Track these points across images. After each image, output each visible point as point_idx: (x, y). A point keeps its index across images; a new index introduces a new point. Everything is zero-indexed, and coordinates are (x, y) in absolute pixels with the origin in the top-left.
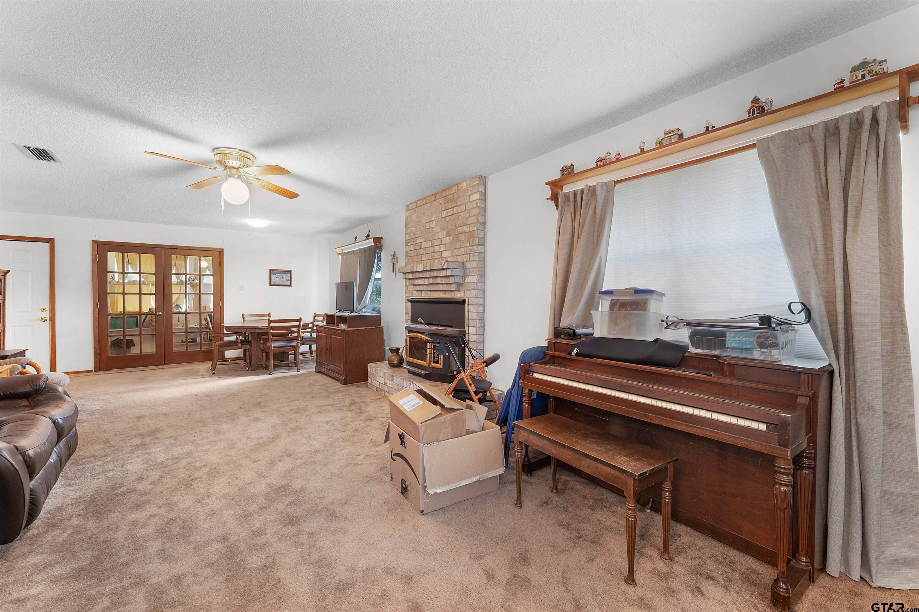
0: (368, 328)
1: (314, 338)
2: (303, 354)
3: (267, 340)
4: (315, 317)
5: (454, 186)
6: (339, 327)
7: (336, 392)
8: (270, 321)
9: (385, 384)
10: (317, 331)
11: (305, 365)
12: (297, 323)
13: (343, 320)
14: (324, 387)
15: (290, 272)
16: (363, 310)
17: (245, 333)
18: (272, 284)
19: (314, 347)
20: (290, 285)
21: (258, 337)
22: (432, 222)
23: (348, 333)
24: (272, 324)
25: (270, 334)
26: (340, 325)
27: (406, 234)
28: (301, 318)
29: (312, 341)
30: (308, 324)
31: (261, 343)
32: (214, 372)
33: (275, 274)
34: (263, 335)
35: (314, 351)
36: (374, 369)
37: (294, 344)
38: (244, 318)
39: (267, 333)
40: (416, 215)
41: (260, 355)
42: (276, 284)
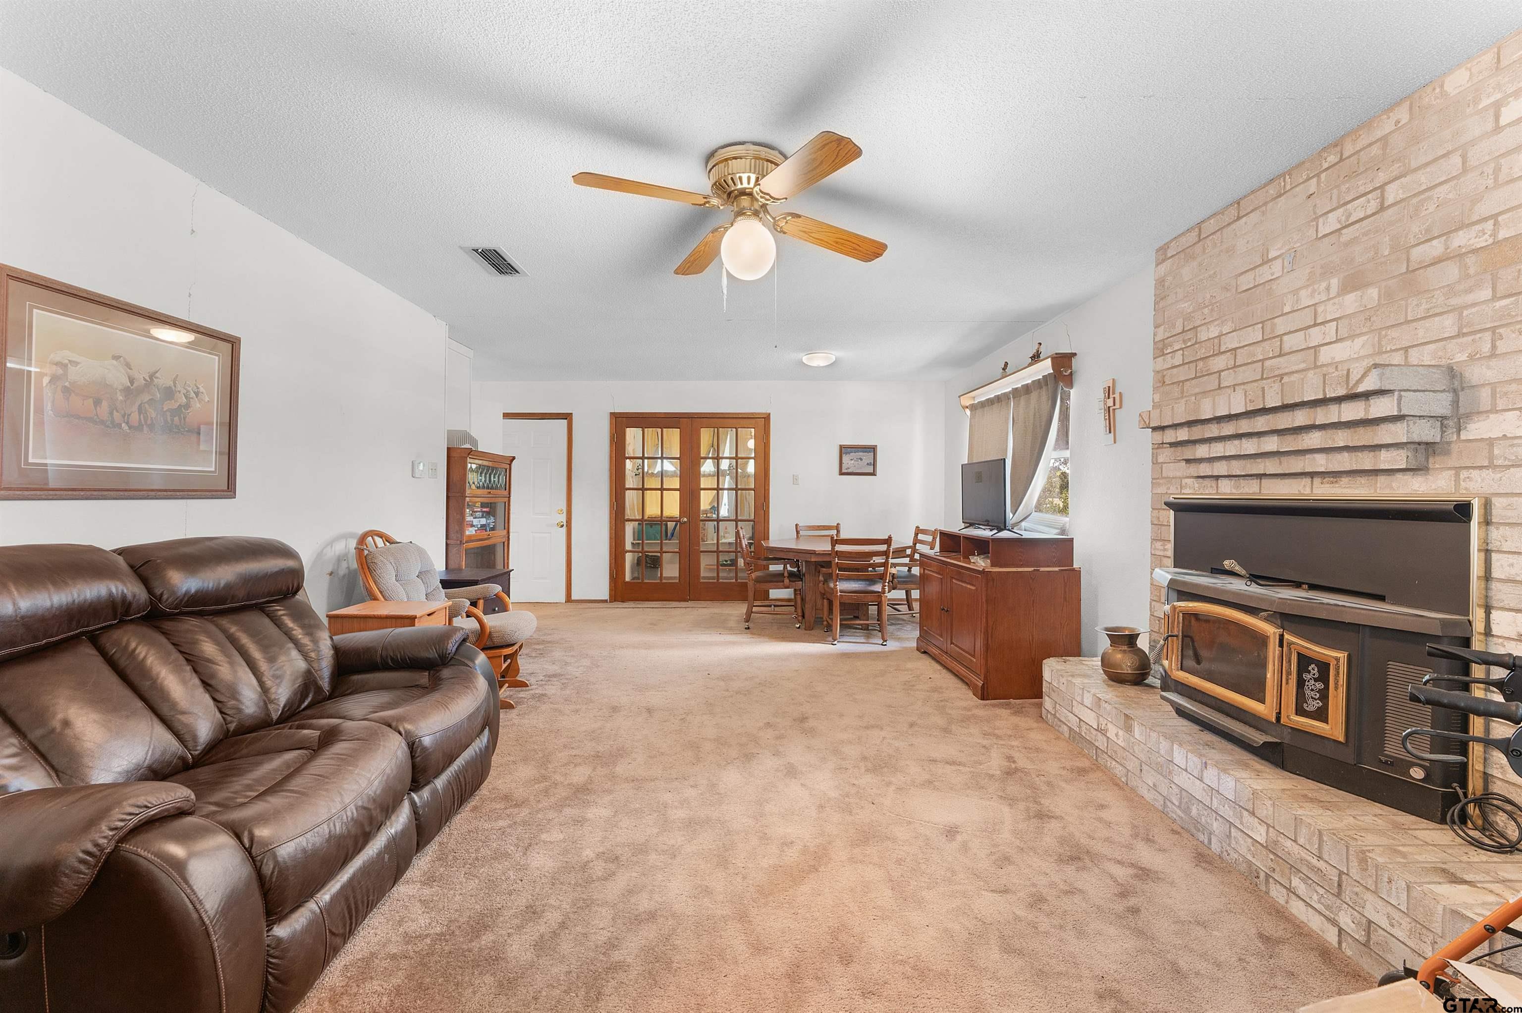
0: (1042, 569)
1: (915, 576)
2: (893, 605)
3: (829, 577)
4: (916, 535)
5: (1398, 103)
6: (970, 563)
7: (966, 720)
8: (835, 542)
9: (1102, 731)
10: (922, 564)
11: (899, 630)
12: (884, 548)
13: (981, 546)
14: (936, 696)
15: (873, 449)
16: (1023, 524)
17: (798, 561)
18: (844, 471)
19: (915, 594)
20: (873, 474)
21: (816, 569)
22: (1266, 267)
23: (993, 580)
24: (839, 548)
25: (833, 566)
26: (973, 559)
27: (1157, 327)
28: (890, 538)
29: (912, 582)
30: (904, 550)
31: (820, 582)
32: (749, 625)
33: (849, 453)
34: (823, 567)
35: (916, 600)
36: (1063, 680)
37: (878, 588)
38: (798, 532)
39: (828, 564)
40: (1195, 264)
41: (819, 602)
42: (849, 471)
